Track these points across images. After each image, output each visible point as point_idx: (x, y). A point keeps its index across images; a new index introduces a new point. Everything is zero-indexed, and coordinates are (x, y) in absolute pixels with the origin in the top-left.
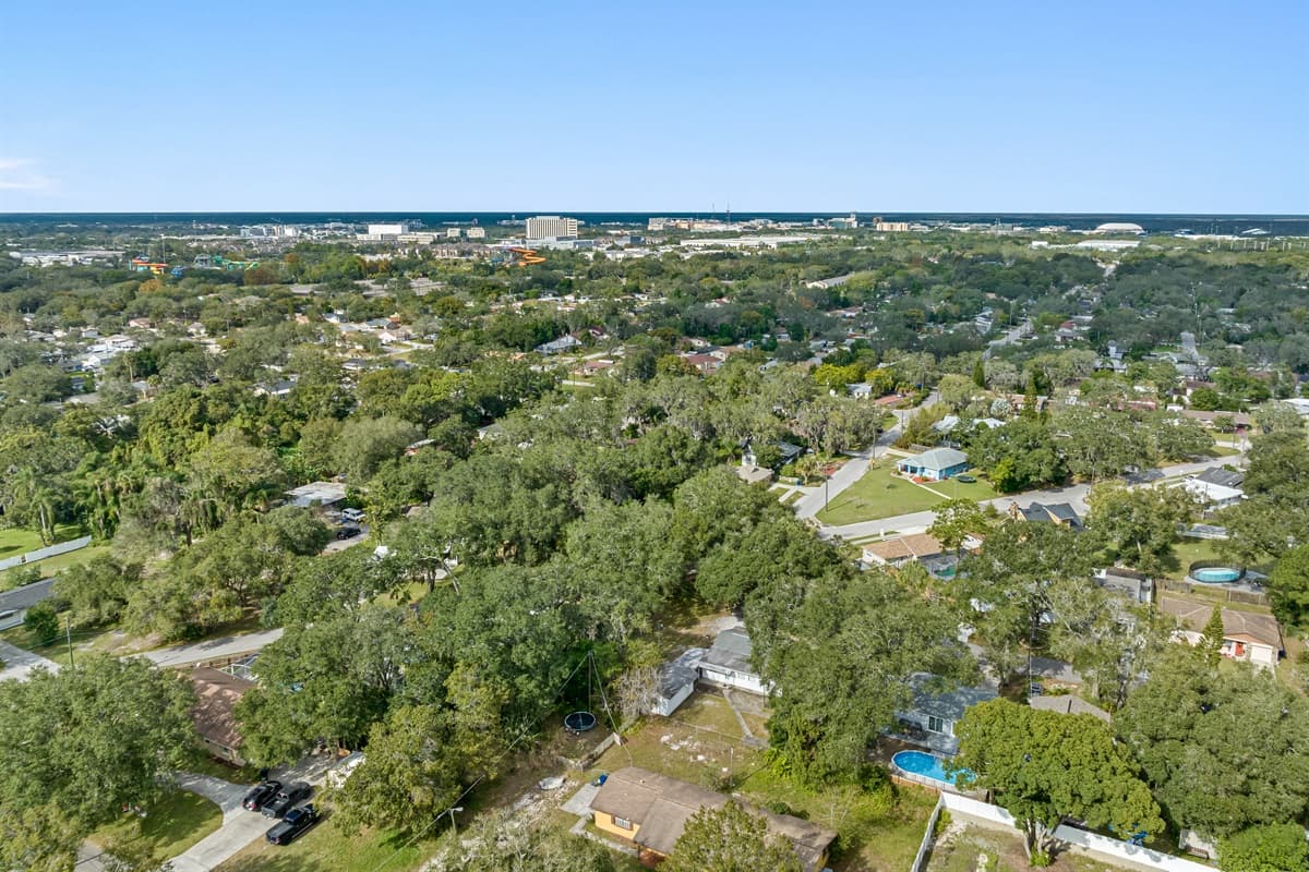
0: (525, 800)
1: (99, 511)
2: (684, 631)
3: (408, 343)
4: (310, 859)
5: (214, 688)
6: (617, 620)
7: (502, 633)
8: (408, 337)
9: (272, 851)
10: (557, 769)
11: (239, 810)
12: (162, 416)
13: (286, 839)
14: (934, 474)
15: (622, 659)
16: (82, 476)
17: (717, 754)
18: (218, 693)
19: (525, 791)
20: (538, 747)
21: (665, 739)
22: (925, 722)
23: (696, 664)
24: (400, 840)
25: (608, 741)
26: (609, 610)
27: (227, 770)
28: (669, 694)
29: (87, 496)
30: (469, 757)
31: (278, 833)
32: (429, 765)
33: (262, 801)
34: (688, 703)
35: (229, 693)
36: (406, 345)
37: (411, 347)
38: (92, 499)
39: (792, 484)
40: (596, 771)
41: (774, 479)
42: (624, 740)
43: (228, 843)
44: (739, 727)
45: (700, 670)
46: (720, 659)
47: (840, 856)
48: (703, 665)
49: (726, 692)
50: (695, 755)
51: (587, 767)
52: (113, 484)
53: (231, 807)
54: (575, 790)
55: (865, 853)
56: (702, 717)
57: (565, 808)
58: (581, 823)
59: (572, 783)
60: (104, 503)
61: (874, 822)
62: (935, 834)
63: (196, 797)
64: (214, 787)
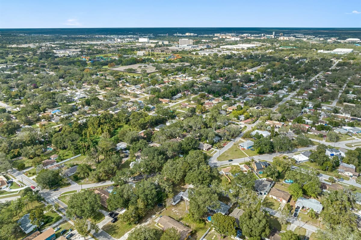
0: (149, 219)
1: (82, 150)
2: (182, 187)
3: (144, 94)
4: (117, 226)
5: (103, 195)
6: (167, 189)
7: (146, 193)
8: (144, 92)
9: (112, 224)
10: (155, 214)
11: (107, 216)
12: (92, 122)
13: (114, 222)
14: (246, 148)
15: (167, 196)
16: (79, 142)
17: (180, 213)
18: (104, 196)
19: (149, 217)
20: (152, 210)
21: (173, 210)
22: (216, 211)
23: (181, 195)
24: (130, 224)
25: (163, 210)
26: (166, 187)
27: (106, 209)
28: (175, 202)
29: (80, 146)
30: (140, 213)
31: (113, 221)
32: (133, 215)
33: (111, 215)
34: (178, 203)
35: (106, 196)
36: (143, 95)
37: (144, 95)
38: (81, 147)
39: (215, 148)
40: (160, 215)
41: (212, 147)
42: (166, 209)
43: (106, 222)
44: (185, 209)
45: (182, 197)
46: (185, 195)
47: (193, 234)
48: (183, 196)
49: (186, 201)
50: (177, 213)
51: (159, 214)
52: (84, 145)
53: (106, 216)
54: (157, 218)
55: (197, 233)
56: (180, 206)
57: (155, 221)
58: (156, 224)
59: (156, 217)
60: (83, 148)
61: (201, 228)
62: (209, 232)
63: (101, 213)
64: (104, 212)
